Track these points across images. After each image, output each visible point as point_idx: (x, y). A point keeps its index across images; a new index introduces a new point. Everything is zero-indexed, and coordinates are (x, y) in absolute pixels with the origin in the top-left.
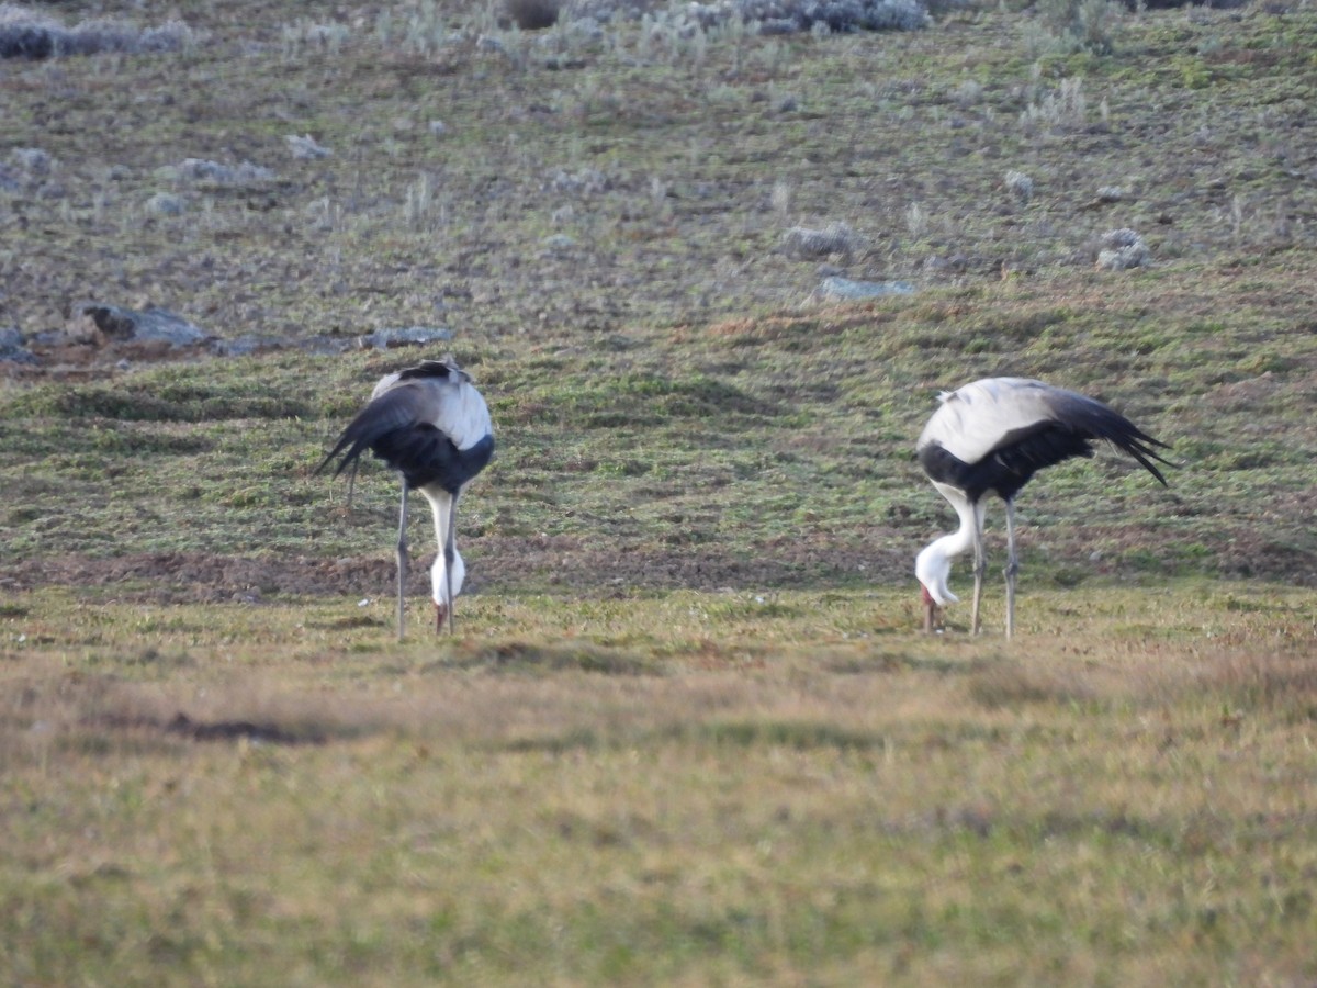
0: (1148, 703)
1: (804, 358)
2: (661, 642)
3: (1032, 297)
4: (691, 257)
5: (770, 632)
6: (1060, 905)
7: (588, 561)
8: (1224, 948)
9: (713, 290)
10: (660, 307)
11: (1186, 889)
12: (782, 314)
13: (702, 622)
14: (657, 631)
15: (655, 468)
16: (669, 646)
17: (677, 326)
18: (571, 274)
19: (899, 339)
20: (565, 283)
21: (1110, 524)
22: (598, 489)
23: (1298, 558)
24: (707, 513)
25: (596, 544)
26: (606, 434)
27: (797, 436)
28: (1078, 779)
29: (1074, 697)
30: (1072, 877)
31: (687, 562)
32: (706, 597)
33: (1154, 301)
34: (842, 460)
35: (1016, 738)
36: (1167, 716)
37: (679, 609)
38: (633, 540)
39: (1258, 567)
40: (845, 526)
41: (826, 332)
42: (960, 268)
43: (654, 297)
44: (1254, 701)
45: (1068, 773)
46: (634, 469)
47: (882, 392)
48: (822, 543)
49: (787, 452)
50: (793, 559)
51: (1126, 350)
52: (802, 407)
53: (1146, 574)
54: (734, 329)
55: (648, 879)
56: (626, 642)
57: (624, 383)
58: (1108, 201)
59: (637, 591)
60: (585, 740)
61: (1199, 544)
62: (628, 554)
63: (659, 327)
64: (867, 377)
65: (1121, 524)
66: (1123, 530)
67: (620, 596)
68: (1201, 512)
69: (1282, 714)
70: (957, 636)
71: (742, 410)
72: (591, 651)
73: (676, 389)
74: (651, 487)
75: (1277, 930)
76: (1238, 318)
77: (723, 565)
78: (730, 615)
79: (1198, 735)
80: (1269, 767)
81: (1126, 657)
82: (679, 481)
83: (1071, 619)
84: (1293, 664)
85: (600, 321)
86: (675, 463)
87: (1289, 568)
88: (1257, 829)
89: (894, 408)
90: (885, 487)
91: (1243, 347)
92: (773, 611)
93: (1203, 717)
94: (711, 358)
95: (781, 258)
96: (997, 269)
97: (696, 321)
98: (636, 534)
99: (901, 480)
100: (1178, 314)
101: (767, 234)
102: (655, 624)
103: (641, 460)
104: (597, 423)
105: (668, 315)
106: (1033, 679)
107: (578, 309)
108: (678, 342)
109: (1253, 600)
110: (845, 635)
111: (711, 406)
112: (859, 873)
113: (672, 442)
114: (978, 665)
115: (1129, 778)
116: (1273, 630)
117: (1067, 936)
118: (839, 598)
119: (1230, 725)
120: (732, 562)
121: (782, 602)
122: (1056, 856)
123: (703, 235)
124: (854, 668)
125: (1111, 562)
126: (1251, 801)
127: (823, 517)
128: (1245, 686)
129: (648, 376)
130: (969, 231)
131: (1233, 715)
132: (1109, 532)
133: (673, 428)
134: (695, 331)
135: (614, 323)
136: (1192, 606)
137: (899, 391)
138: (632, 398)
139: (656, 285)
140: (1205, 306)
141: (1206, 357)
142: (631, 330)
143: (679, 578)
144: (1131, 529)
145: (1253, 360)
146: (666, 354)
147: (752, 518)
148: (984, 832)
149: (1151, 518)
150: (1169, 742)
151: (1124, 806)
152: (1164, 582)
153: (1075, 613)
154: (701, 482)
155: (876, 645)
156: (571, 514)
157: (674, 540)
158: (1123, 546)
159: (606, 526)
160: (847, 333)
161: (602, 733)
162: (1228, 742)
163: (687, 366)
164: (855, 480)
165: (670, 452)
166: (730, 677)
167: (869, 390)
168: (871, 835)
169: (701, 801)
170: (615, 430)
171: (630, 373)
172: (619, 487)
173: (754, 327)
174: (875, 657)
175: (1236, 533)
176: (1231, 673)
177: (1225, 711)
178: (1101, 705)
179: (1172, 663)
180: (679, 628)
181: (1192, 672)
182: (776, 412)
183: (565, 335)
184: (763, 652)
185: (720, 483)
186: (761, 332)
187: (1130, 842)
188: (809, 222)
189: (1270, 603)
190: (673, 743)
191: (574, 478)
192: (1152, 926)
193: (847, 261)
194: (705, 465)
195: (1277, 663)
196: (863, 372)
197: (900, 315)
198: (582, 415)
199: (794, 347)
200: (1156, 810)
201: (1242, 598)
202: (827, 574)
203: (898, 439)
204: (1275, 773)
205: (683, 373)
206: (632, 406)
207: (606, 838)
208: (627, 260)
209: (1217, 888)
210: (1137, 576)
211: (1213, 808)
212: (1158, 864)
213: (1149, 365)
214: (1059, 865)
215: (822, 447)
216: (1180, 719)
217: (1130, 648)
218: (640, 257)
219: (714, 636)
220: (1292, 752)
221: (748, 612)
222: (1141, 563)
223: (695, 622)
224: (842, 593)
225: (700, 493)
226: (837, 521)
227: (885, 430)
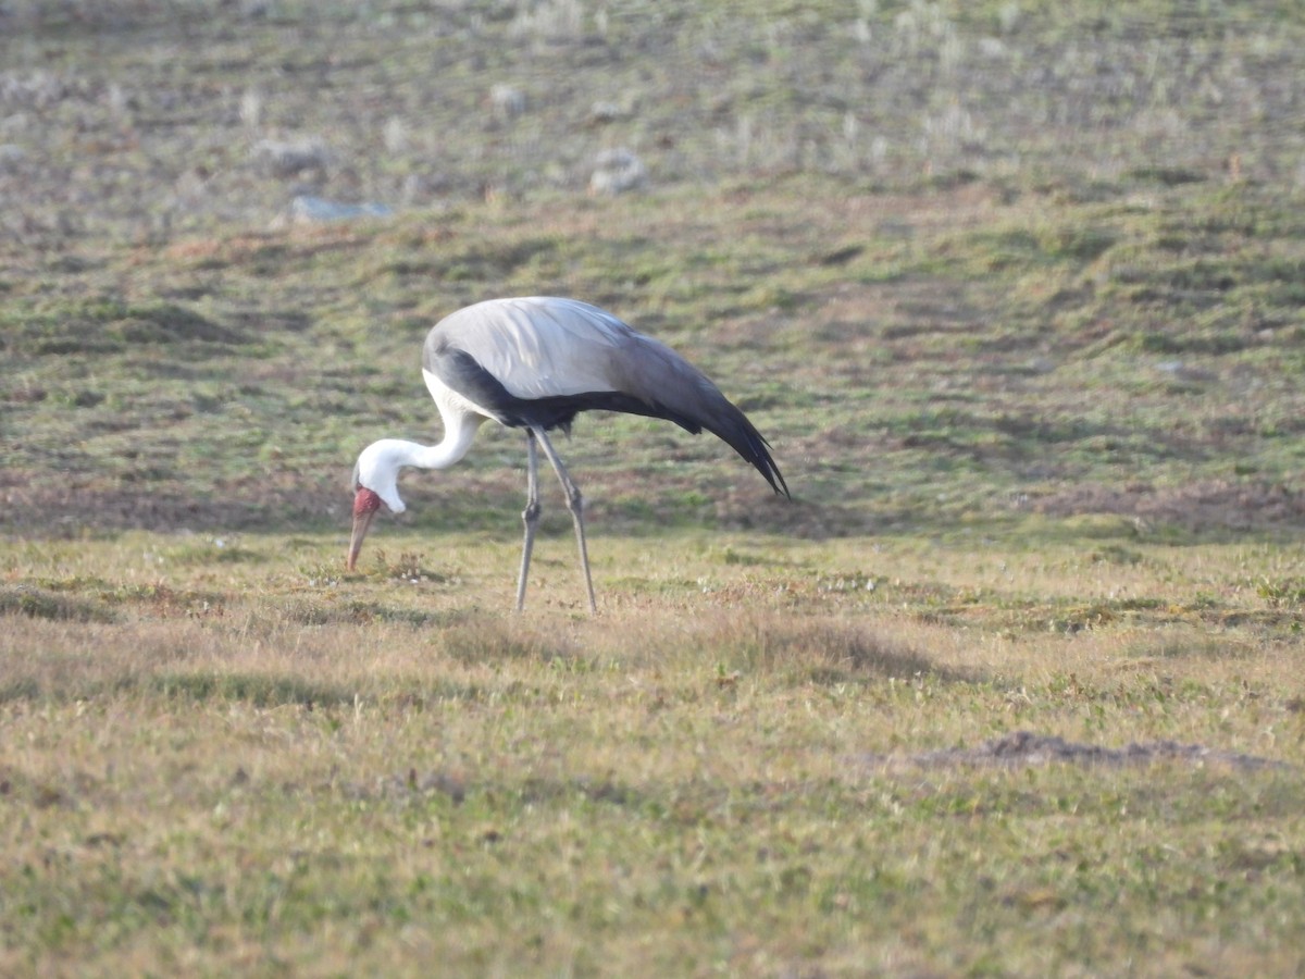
0: (638, 663)
1: (272, 284)
2: (112, 586)
3: (521, 221)
4: (152, 172)
5: (230, 579)
6: (542, 878)
7: (36, 497)
8: (715, 926)
9: (175, 209)
10: (117, 228)
11: (677, 862)
12: (250, 236)
13: (157, 566)
14: (109, 575)
15: (109, 399)
16: (119, 591)
17: (136, 246)
18: (22, 187)
19: (376, 265)
20: (15, 197)
21: (601, 469)
22: (47, 421)
23: (804, 508)
24: (164, 449)
25: (45, 480)
26: (58, 362)
27: (263, 367)
28: (562, 742)
29: (560, 654)
30: (553, 848)
31: (141, 502)
32: (162, 540)
33: (653, 228)
34: (311, 393)
35: (494, 697)
36: (658, 676)
37: (132, 553)
38: (84, 477)
39: (760, 518)
40: (313, 466)
41: (295, 255)
42: (441, 189)
43: (112, 214)
44: (753, 664)
45: (550, 734)
46: (87, 400)
47: (355, 323)
48: (288, 483)
49: (252, 384)
50: (256, 500)
51: (621, 281)
52: (269, 336)
53: (639, 524)
54: (195, 252)
55: (93, 842)
56: (75, 586)
57: (77, 308)
58: (605, 119)
59: (87, 532)
60: (31, 691)
61: (696, 493)
62: (79, 492)
63: (118, 247)
64: (339, 305)
65: (612, 469)
66: (613, 476)
67: (69, 536)
68: (698, 457)
69: (783, 675)
70: (432, 586)
71: (205, 338)
72: (36, 595)
73: (134, 314)
74: (104, 420)
75: (774, 910)
76: (742, 249)
77: (181, 505)
78: (188, 560)
79: (691, 697)
80: (767, 731)
81: (615, 612)
82: (134, 414)
83: (556, 571)
84: (795, 622)
85: (53, 239)
86: (131, 394)
87: (793, 520)
88: (752, 798)
89: (368, 339)
90: (358, 424)
91: (747, 280)
92: (234, 556)
93: (696, 678)
94: (174, 282)
95: (249, 175)
96: (481, 192)
97: (156, 242)
98: (87, 470)
99: (374, 417)
100: (678, 244)
101: (234, 150)
102: (106, 567)
103: (94, 390)
104: (49, 349)
105: (127, 235)
106: (515, 635)
107: (31, 226)
108: (138, 263)
109: (755, 553)
110: (312, 583)
111: (171, 333)
112: (323, 838)
113: (128, 371)
114: (457, 618)
115: (617, 741)
116: (775, 585)
117: (548, 911)
118: (306, 543)
119: (726, 687)
120: (191, 502)
121: (245, 547)
122: (536, 825)
123: (166, 149)
124: (322, 619)
125: (600, 510)
126: (747, 772)
127: (291, 456)
128: (743, 645)
129: (104, 301)
130: (453, 149)
131: (730, 676)
132: (598, 478)
133: (129, 356)
134: (155, 253)
135: (68, 242)
136: (688, 559)
137: (374, 321)
138: (86, 324)
139: (115, 201)
140: (705, 235)
141: (709, 289)
142: (85, 250)
143: (133, 518)
144: (623, 474)
145: (758, 295)
146: (124, 277)
147: (214, 456)
148: (458, 798)
149: (645, 463)
150: (660, 704)
151: (611, 772)
152: (658, 533)
153: (561, 564)
154: (158, 414)
155: (345, 594)
156: (18, 447)
157: (129, 477)
158: (615, 492)
159: (55, 461)
160: (320, 257)
161: (47, 684)
162: (723, 706)
163: (146, 290)
164: (325, 416)
165: (124, 382)
166: (187, 626)
167: (340, 318)
168: (337, 799)
169: (151, 758)
170: (68, 358)
171: (85, 296)
172: (69, 419)
173: (219, 249)
174: (345, 607)
175: (737, 481)
176: (728, 628)
177: (722, 673)
178: (587, 664)
179: (665, 618)
180: (132, 572)
181: (687, 629)
182: (241, 340)
183: (14, 254)
184: (222, 600)
185: (180, 417)
186: (225, 256)
187: (618, 809)
188: (281, 137)
189: (772, 556)
190: (123, 696)
191: (21, 409)
192: (638, 901)
193: (322, 179)
194: (163, 397)
195: (778, 621)
196: (337, 299)
197: (378, 240)
198: (31, 341)
199: (262, 272)
200: (645, 776)
201: (742, 551)
202: (293, 517)
203: (371, 372)
204: (774, 739)
205: (142, 296)
206: (84, 332)
207: (49, 798)
208: (83, 174)
209: (709, 861)
210: (628, 525)
211: (706, 776)
212: (646, 835)
213: (646, 298)
214: (540, 834)
215: (289, 378)
216: (674, 679)
217: (620, 602)
218: (98, 170)
219: (170, 581)
220: (793, 718)
221: (207, 557)
222: (635, 511)
223: (149, 565)
224: (309, 538)
225: (156, 426)
226: (305, 460)
227: (358, 363)
